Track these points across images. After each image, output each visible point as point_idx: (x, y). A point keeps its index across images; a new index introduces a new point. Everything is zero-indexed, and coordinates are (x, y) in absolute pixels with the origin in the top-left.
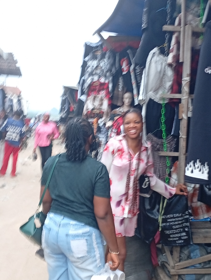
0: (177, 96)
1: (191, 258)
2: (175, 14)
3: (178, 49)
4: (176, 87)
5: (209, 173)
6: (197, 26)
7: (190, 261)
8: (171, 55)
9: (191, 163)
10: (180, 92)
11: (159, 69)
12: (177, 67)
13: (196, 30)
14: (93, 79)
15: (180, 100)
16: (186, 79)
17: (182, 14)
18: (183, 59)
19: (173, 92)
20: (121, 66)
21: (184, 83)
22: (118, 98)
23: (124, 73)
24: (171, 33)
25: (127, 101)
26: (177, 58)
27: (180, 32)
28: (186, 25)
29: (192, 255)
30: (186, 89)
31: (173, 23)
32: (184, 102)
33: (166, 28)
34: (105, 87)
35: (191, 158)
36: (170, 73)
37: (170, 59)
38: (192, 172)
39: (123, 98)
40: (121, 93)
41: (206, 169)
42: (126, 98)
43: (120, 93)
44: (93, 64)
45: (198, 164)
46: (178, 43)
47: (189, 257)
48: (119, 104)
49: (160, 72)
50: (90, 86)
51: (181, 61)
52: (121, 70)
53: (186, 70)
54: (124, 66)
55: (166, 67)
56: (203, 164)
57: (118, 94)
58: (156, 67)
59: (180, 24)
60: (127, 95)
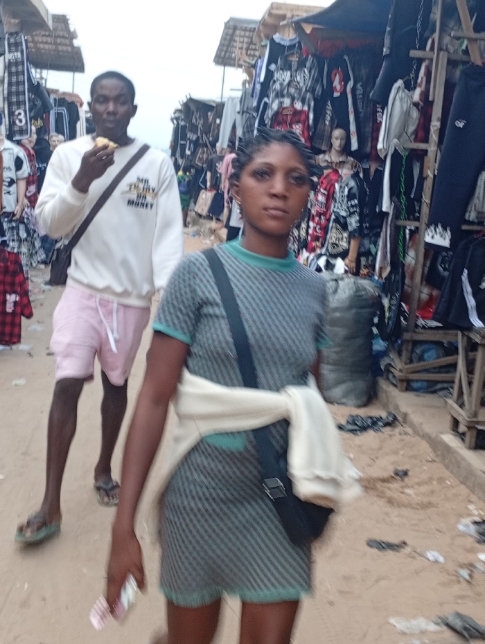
0: (422, 146)
1: (424, 360)
2: (426, 34)
3: (428, 82)
4: (421, 134)
5: (450, 240)
6: (456, 52)
7: (422, 363)
8: (418, 91)
9: (432, 228)
10: (426, 140)
11: (405, 109)
12: (425, 107)
13: (454, 57)
14: (281, 103)
15: (425, 152)
16: (435, 124)
17: (436, 36)
18: (434, 98)
19: (416, 140)
20: (330, 82)
21: (432, 129)
22: (322, 137)
23: (336, 94)
24: (420, 61)
25: (337, 143)
26: (425, 95)
27: (431, 60)
28: (440, 49)
29: (426, 356)
30: (434, 137)
31: (423, 48)
32: (431, 155)
33: (414, 53)
34: (303, 117)
35: (433, 222)
36: (415, 114)
37: (416, 95)
38: (433, 237)
39: (330, 137)
40: (328, 128)
41: (448, 235)
42: (337, 139)
43: (326, 127)
44: (284, 77)
45: (440, 229)
46: (428, 74)
47: (421, 358)
48: (323, 148)
49: (406, 113)
50: (277, 114)
51: (431, 99)
52: (331, 89)
53: (437, 112)
54: (337, 83)
55: (412, 106)
56: (445, 228)
57: (324, 131)
58: (402, 107)
59: (432, 48)
60: (338, 133)
